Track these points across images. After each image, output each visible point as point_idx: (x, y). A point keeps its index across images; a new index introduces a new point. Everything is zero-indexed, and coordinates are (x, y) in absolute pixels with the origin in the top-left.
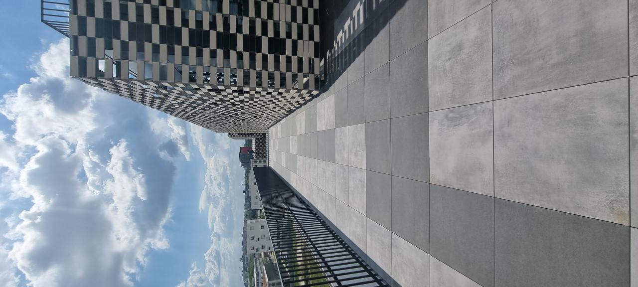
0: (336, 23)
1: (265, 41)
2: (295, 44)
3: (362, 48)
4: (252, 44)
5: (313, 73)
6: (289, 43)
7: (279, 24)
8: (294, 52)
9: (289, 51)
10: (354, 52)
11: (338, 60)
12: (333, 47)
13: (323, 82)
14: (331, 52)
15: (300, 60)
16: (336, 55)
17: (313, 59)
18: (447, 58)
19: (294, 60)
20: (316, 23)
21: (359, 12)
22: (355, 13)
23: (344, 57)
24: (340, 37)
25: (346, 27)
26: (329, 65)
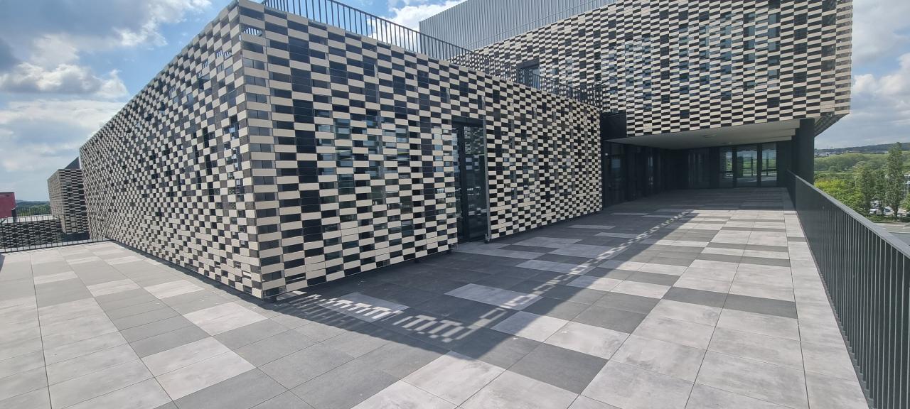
0: (356, 294)
1: (316, 216)
2: (318, 251)
3: (350, 327)
4: (310, 201)
5: (287, 283)
6: (319, 244)
7: (337, 230)
8: (310, 253)
9: (309, 246)
10: (339, 322)
11: (315, 309)
12: (328, 298)
13: (274, 301)
14: (320, 298)
15: (300, 262)
16: (321, 305)
17: (304, 279)
18: (397, 403)
19: (299, 255)
20: (347, 272)
21: (382, 312)
22: (378, 309)
23: (324, 313)
24: (344, 303)
25: (359, 305)
26: (302, 301)
